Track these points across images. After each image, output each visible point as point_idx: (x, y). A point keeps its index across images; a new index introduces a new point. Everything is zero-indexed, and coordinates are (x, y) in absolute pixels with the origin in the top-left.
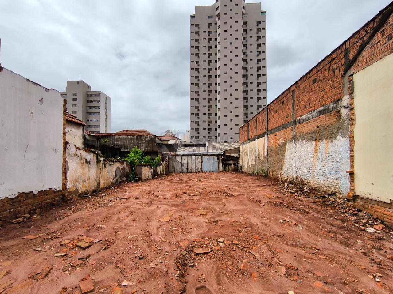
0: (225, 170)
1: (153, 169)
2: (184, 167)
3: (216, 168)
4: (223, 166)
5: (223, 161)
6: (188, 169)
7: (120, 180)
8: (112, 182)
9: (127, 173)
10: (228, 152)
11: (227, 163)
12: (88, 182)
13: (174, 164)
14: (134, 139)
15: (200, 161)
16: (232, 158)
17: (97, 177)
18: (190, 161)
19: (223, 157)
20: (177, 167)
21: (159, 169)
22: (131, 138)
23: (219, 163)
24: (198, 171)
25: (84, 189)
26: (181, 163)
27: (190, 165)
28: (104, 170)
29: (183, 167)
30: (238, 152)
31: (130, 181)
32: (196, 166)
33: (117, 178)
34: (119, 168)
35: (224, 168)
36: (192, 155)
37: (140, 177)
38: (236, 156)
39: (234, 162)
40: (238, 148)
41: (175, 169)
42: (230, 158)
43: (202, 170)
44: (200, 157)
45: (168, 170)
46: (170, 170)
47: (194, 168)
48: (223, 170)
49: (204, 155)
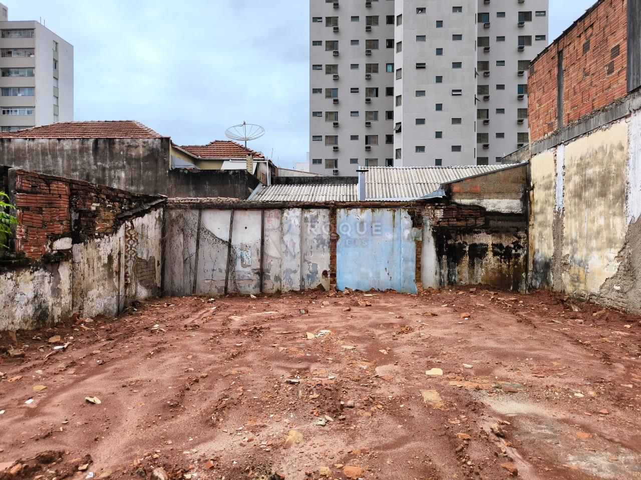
0: (451, 284)
2: (244, 266)
3: (407, 269)
4: (439, 260)
5: (441, 235)
6: (262, 273)
10: (467, 187)
11: (461, 246)
13: (193, 250)
14: (83, 150)
15: (326, 234)
16: (487, 222)
18: (272, 238)
19: (439, 214)
20: (209, 266)
22: (74, 150)
23: (419, 245)
24: (314, 286)
26: (229, 245)
27: (272, 251)
29: (239, 267)
30: (520, 187)
32: (304, 260)
35: (445, 272)
36: (282, 207)
38: (510, 208)
39: (501, 238)
40: (520, 170)
41: (195, 277)
42: (476, 218)
43: (334, 281)
44: (323, 215)
45: (158, 282)
46: (172, 282)
47: (295, 272)
48: (441, 283)
49: (345, 207)
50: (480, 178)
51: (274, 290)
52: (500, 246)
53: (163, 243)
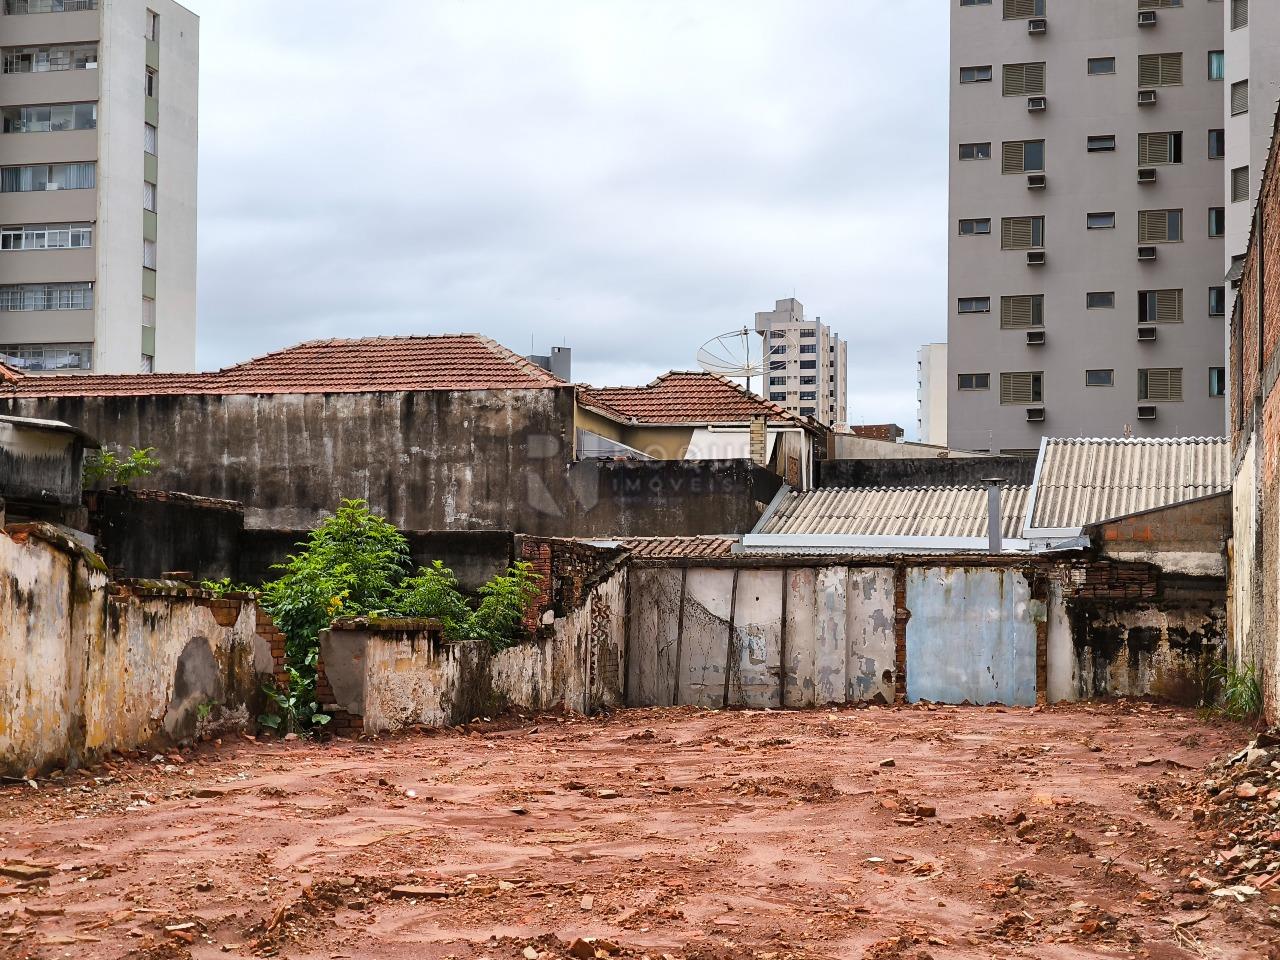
0: (1101, 695)
1: (463, 663)
2: (754, 662)
3: (1022, 668)
4: (1079, 654)
5: (1081, 613)
6: (783, 674)
7: (205, 723)
8: (156, 723)
9: (260, 678)
10: (1128, 531)
11: (1116, 632)
12: (21, 710)
13: (673, 634)
14: (379, 420)
15: (889, 612)
16: (1159, 591)
17: (68, 687)
18: (799, 614)
19: (1079, 577)
20: (698, 661)
22: (359, 419)
23: (1043, 631)
24: (869, 696)
26: (731, 626)
27: (800, 641)
28: (110, 646)
29: (745, 663)
30: (1218, 531)
31: (280, 732)
32: (851, 652)
33: (186, 704)
34: (205, 641)
35: (1088, 675)
36: (816, 563)
37: (352, 708)
38: (1204, 567)
39: (1183, 618)
40: (1219, 502)
41: (677, 679)
42: (1141, 585)
43: (902, 689)
44: (884, 577)
45: (621, 681)
46: (640, 686)
47: (837, 671)
48: (1081, 693)
49: (920, 565)
50: (1152, 516)
51: (804, 702)
52: (1182, 632)
53: (627, 623)
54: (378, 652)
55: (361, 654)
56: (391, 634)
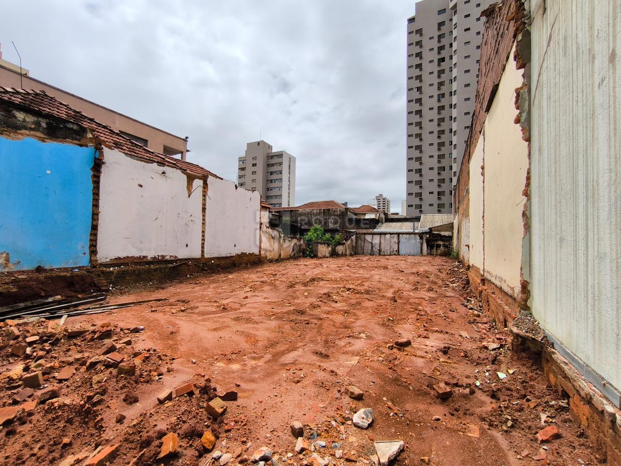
0: (431, 254)
1: (332, 248)
2: (376, 249)
3: (418, 250)
4: (427, 248)
5: (428, 241)
6: (380, 250)
7: (296, 255)
8: (290, 255)
9: (304, 249)
10: (436, 229)
11: (434, 244)
12: (273, 253)
13: (363, 244)
14: (320, 213)
15: (397, 241)
16: (441, 238)
17: (279, 250)
18: (382, 241)
19: (428, 236)
20: (367, 248)
21: (340, 249)
22: (317, 213)
23: (422, 244)
24: (393, 254)
25: (270, 257)
26: (372, 243)
27: (382, 246)
28: (284, 244)
29: (374, 249)
30: (451, 229)
31: (306, 257)
32: (391, 247)
33: (294, 252)
34: (296, 244)
35: (429, 251)
36: (385, 234)
37: (316, 254)
38: (449, 234)
39: (445, 242)
40: (451, 224)
41: (363, 251)
42: (438, 237)
43: (399, 253)
44: (396, 236)
45: (355, 251)
46: (358, 252)
47: (388, 250)
48: (428, 254)
49: (402, 234)
50: (440, 226)
51: (383, 255)
52: (445, 245)
53: (356, 242)
54: (320, 246)
55: (317, 246)
56: (321, 244)
